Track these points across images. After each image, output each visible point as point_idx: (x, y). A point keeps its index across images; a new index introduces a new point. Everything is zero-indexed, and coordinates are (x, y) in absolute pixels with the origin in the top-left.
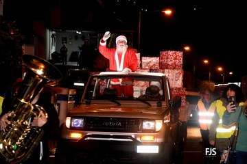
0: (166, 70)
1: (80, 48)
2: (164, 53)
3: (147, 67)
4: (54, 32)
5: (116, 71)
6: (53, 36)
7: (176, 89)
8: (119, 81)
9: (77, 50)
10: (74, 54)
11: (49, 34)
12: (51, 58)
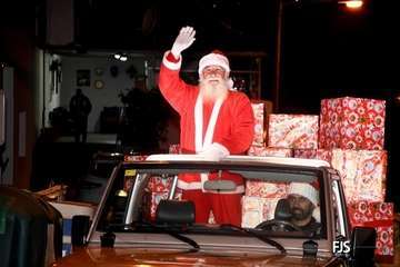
0: (337, 153)
1: (124, 100)
2: (332, 103)
3: (285, 144)
4: (56, 57)
5: (194, 152)
6: (54, 67)
7: (366, 205)
8: (199, 180)
9: (118, 103)
10: (109, 113)
11: (44, 61)
12: (47, 125)
